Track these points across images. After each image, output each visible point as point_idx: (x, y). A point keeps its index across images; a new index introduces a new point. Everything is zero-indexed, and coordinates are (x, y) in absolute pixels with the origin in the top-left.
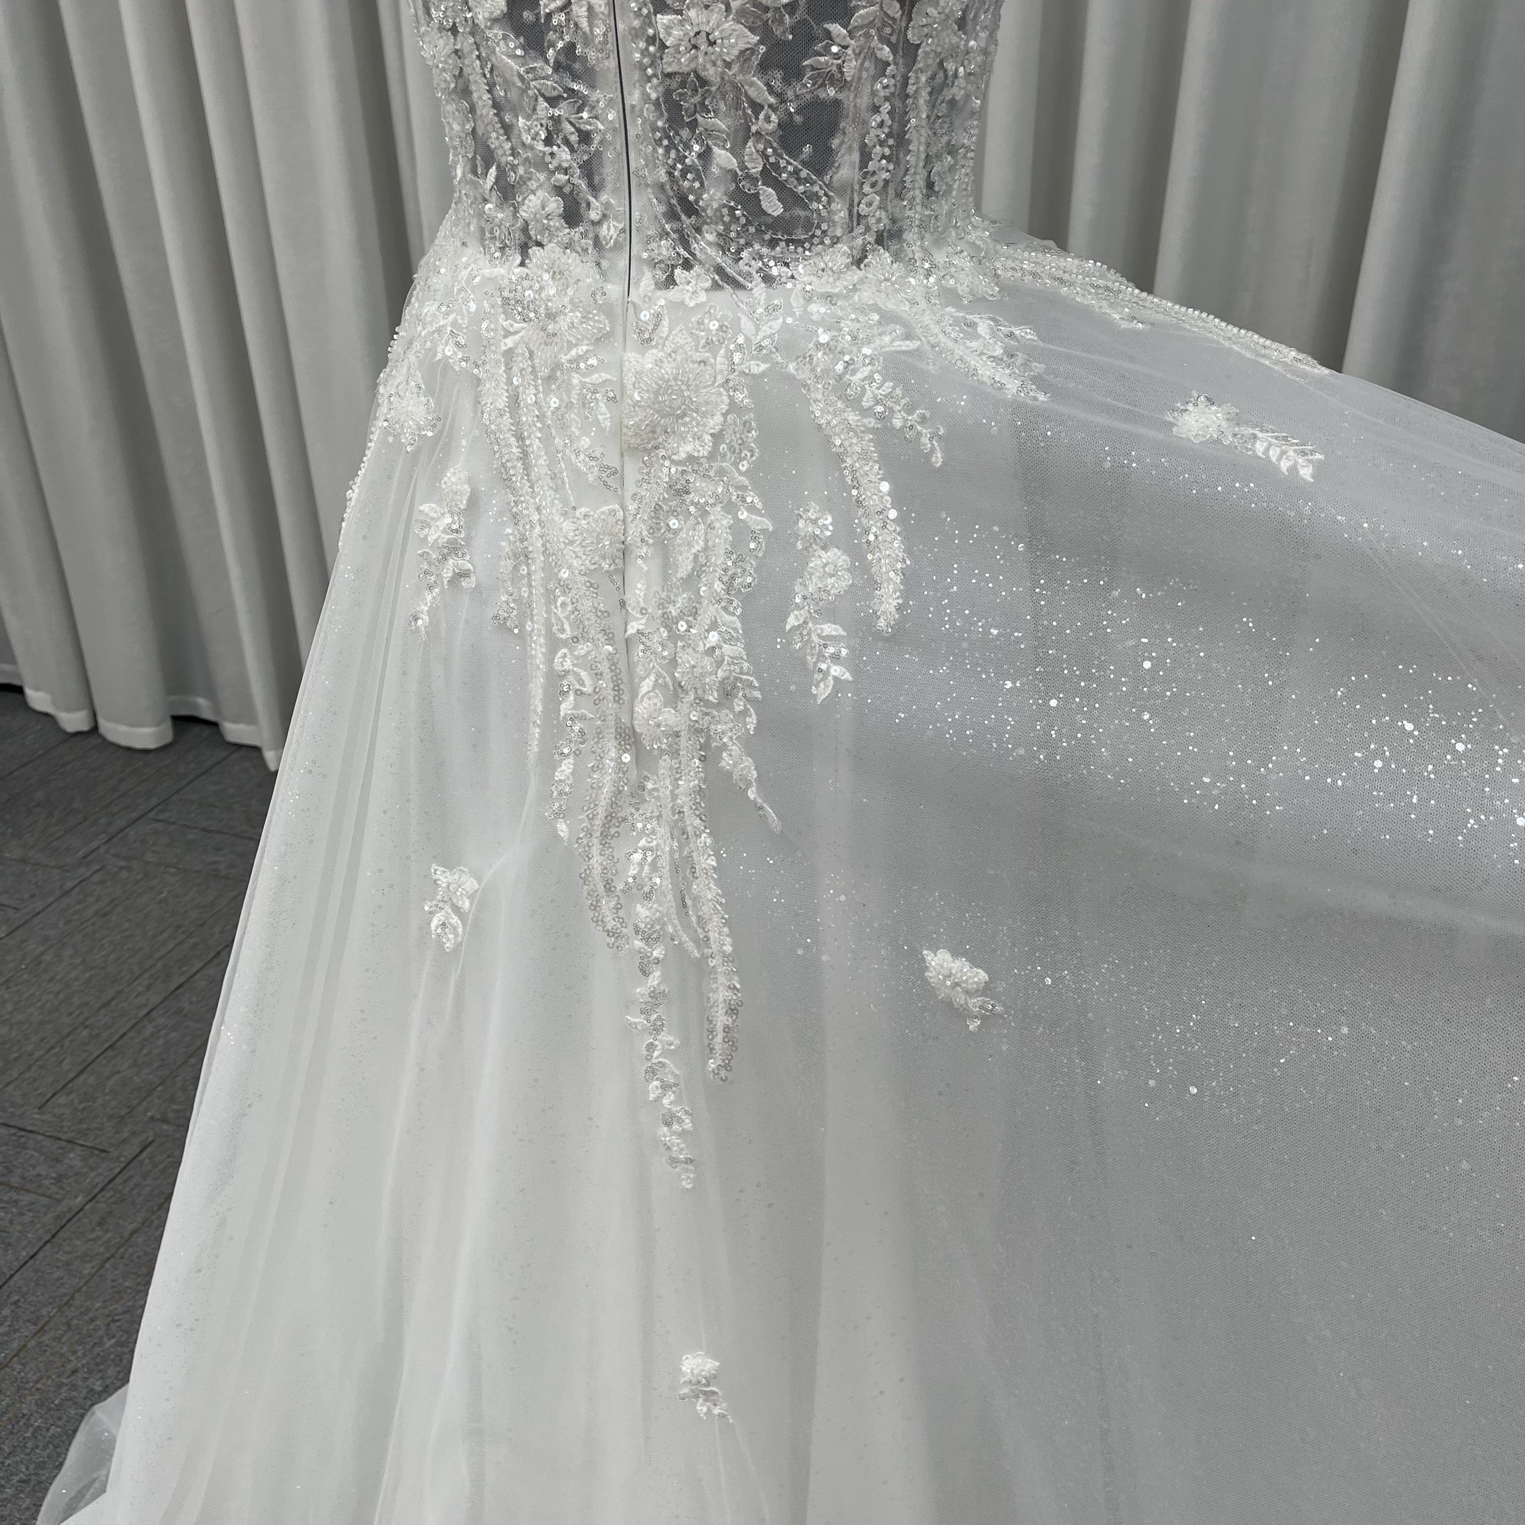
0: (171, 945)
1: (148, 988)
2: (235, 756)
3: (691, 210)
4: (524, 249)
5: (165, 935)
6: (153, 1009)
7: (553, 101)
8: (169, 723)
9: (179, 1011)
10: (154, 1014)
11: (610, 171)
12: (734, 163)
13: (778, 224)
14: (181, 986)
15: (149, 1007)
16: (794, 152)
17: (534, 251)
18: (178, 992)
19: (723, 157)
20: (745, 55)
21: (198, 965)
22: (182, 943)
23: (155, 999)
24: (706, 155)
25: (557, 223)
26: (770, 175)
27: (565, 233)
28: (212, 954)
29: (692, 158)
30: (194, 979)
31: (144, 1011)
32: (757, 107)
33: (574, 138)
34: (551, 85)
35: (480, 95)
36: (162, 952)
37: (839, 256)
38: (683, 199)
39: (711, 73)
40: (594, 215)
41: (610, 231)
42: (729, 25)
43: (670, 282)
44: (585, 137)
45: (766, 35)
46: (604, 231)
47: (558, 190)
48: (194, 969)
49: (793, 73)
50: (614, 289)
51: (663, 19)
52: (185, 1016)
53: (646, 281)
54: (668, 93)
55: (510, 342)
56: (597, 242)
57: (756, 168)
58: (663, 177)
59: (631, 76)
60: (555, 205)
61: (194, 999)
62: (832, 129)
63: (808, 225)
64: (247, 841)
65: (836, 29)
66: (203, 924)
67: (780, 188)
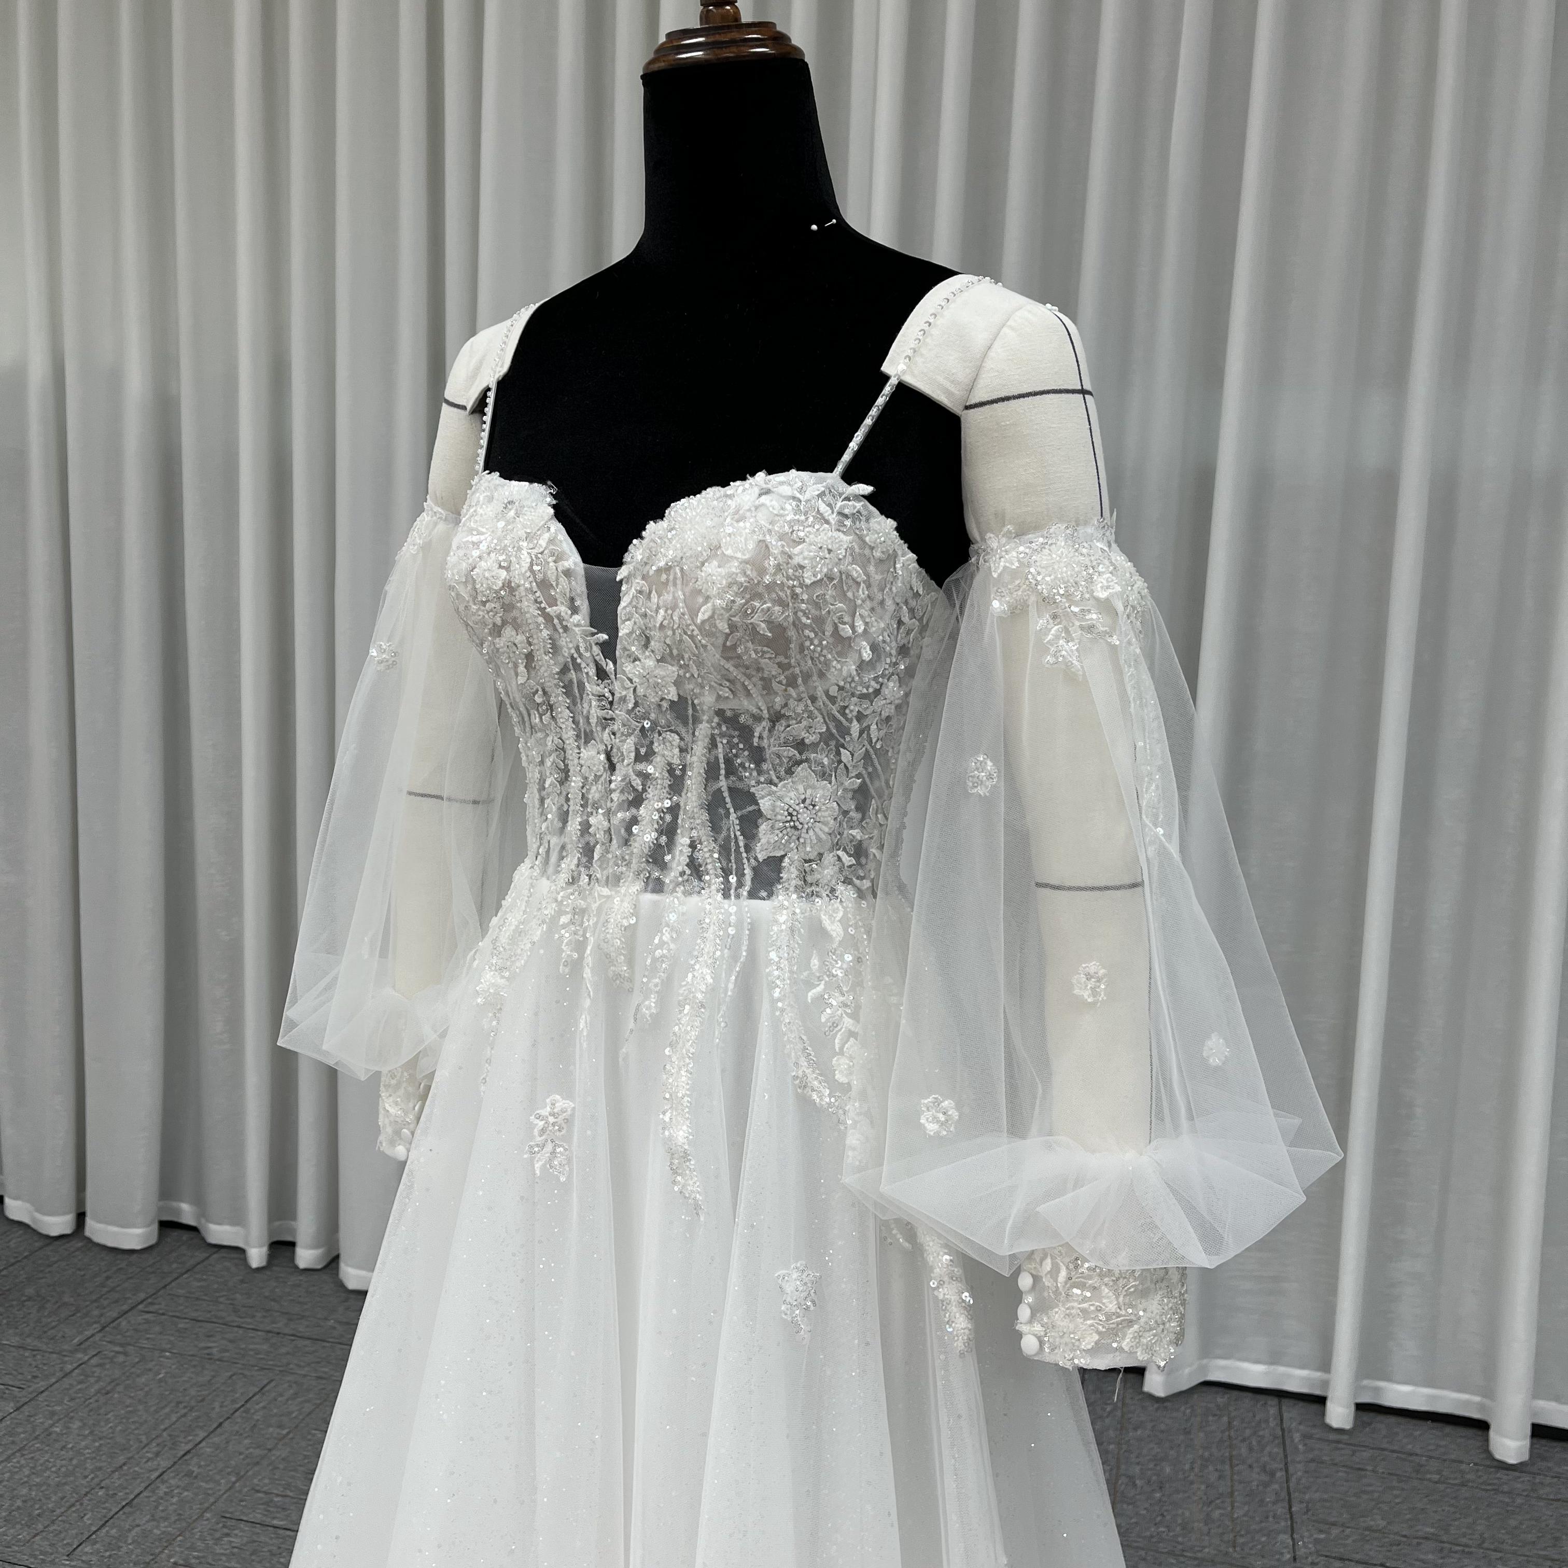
0: (174, 1418)
1: (157, 1454)
2: (215, 1256)
5: (167, 1410)
6: (164, 1472)
8: (156, 1226)
9: (189, 1474)
10: (165, 1477)
14: (189, 1452)
15: (160, 1471)
18: (186, 1457)
21: (202, 1434)
22: (184, 1415)
23: (164, 1464)
28: (215, 1425)
30: (201, 1445)
31: (157, 1474)
36: (167, 1423)
48: (199, 1439)
52: (196, 1477)
61: (202, 1463)
64: (236, 1329)
66: (203, 1400)
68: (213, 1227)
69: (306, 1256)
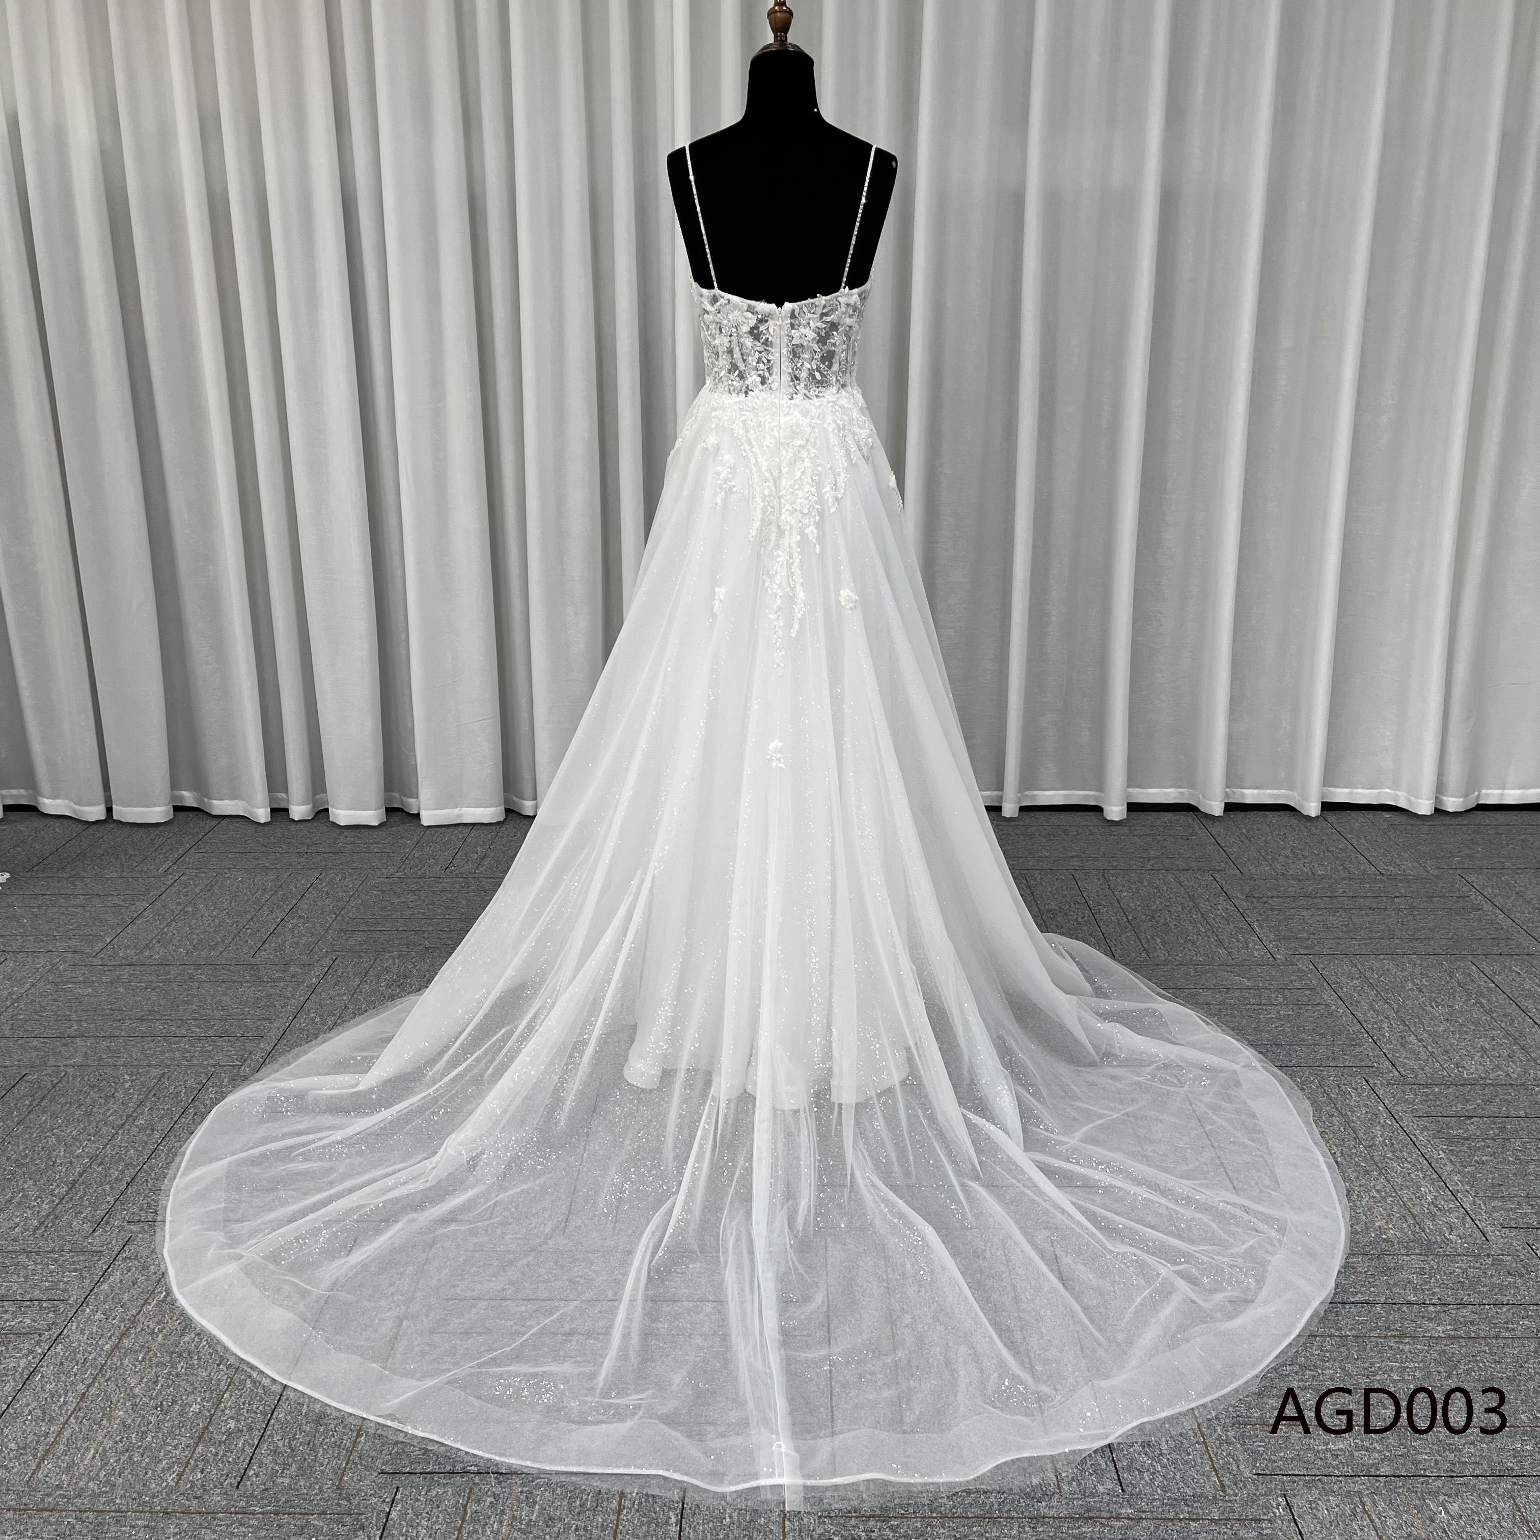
2: (224, 823)
3: (798, 379)
4: (746, 393)
7: (760, 352)
8: (169, 808)
11: (775, 370)
12: (809, 366)
13: (819, 382)
16: (824, 364)
17: (750, 393)
19: (807, 365)
20: (814, 339)
24: (802, 365)
25: (759, 384)
26: (818, 370)
27: (761, 387)
29: (799, 365)
32: (815, 352)
33: (766, 361)
34: (760, 349)
35: (736, 350)
37: (834, 390)
38: (796, 377)
39: (805, 344)
40: (770, 381)
41: (774, 386)
42: (811, 332)
43: (792, 398)
44: (769, 361)
45: (818, 334)
46: (773, 386)
47: (760, 376)
49: (824, 344)
50: (777, 401)
51: (793, 331)
53: (786, 398)
54: (793, 349)
55: (743, 418)
56: (771, 389)
57: (815, 367)
58: (790, 370)
59: (783, 345)
60: (759, 379)
62: (833, 357)
63: (826, 382)
65: (835, 333)
67: (821, 373)
68: (215, 802)
69: (298, 811)
